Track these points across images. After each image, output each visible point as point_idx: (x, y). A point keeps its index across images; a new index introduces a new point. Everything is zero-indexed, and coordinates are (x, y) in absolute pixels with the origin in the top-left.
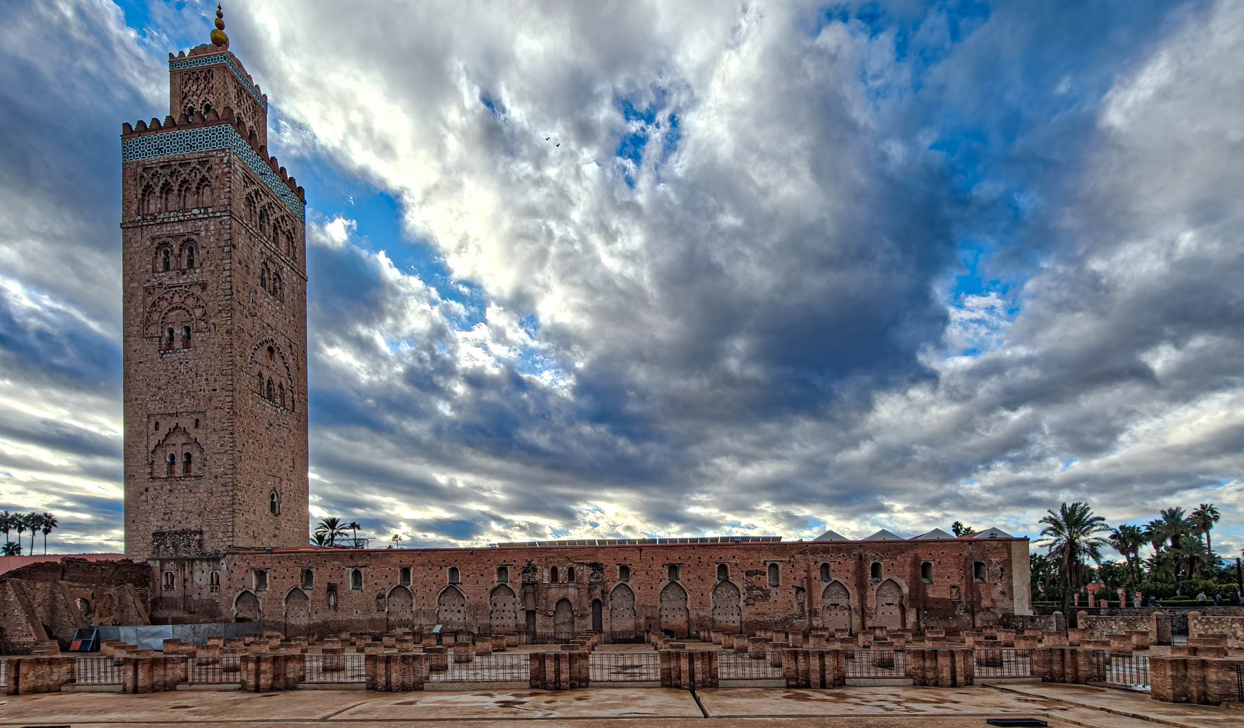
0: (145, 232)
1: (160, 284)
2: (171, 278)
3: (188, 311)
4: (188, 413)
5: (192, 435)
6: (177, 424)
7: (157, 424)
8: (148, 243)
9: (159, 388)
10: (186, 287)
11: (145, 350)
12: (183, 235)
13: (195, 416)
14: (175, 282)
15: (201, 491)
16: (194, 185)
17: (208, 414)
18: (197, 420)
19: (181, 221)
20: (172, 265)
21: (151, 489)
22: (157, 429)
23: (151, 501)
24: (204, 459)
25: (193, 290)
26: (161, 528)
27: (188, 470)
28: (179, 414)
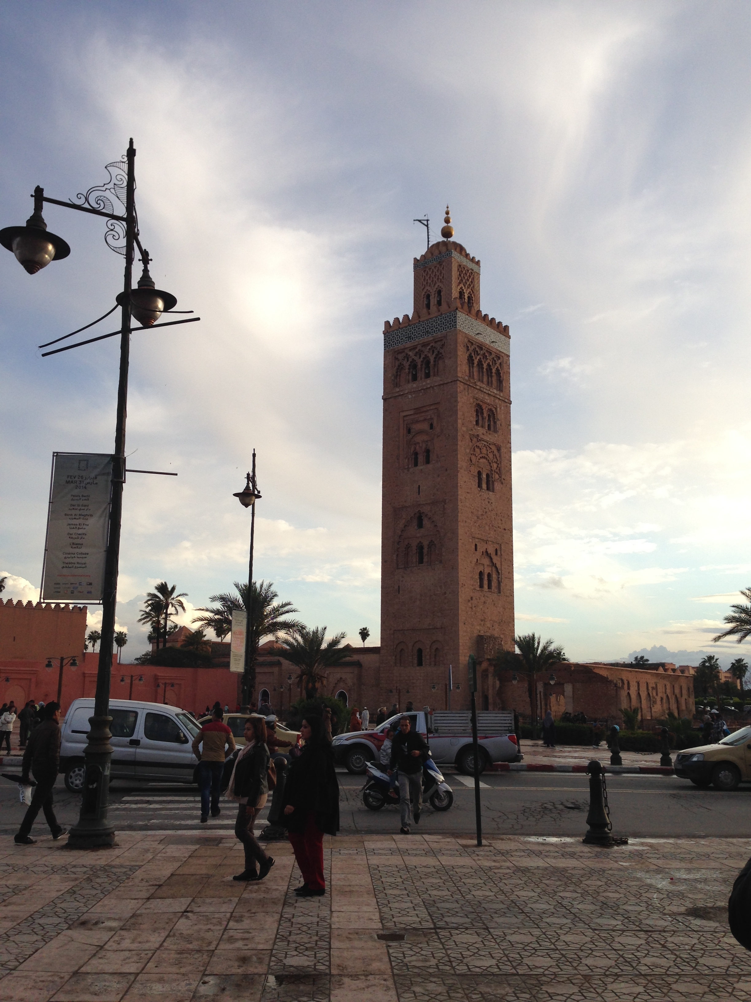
0: (471, 391)
1: (478, 435)
2: (483, 434)
3: (490, 463)
4: (492, 542)
5: (494, 561)
6: (487, 549)
7: (476, 545)
8: (472, 400)
9: (478, 518)
10: (490, 444)
12: (488, 404)
13: (497, 546)
14: (485, 438)
15: (499, 605)
16: (494, 371)
17: (502, 547)
18: (496, 549)
19: (489, 394)
20: (480, 422)
21: (474, 598)
22: (476, 550)
23: (474, 608)
24: (499, 581)
25: (494, 448)
26: (480, 631)
27: (490, 587)
28: (488, 541)
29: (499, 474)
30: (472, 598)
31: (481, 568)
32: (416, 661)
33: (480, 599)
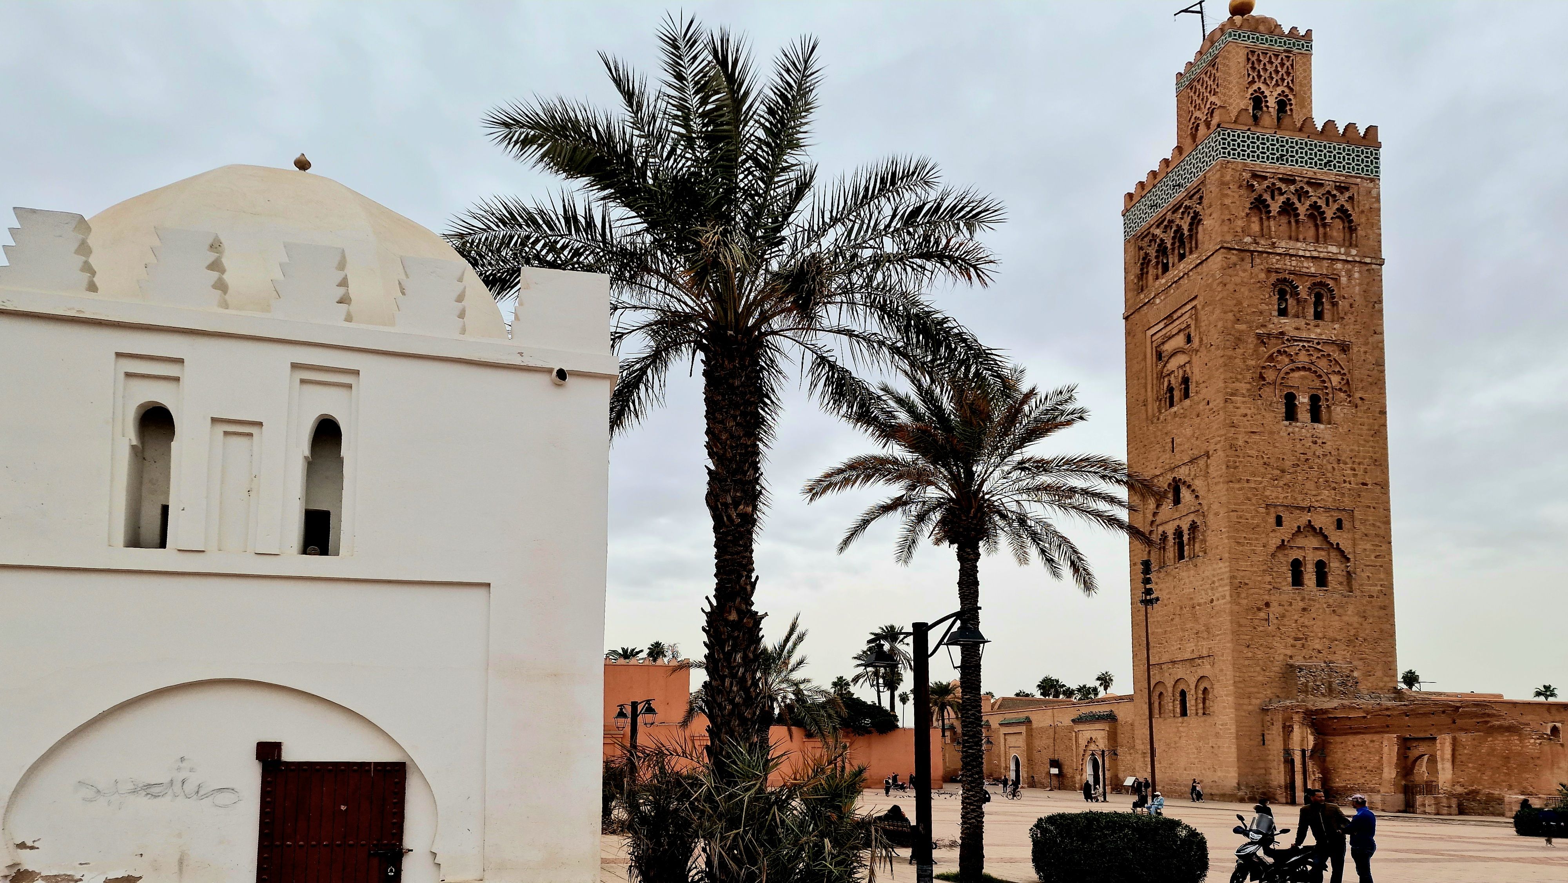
0: (1258, 261)
1: (1282, 333)
2: (1297, 329)
3: (1320, 377)
4: (1327, 510)
5: (1335, 540)
6: (1310, 521)
7: (1280, 518)
8: (1262, 276)
9: (1283, 471)
10: (1318, 343)
11: (1259, 417)
12: (1313, 276)
13: (1337, 515)
14: (1304, 335)
15: (1349, 616)
16: (1329, 214)
17: (1358, 515)
18: (1339, 521)
19: (1313, 258)
20: (1292, 310)
21: (1275, 604)
22: (1279, 525)
23: (1274, 621)
24: (1348, 572)
25: (1328, 349)
26: (1290, 659)
27: (1321, 584)
28: (1312, 509)
29: (1345, 392)
30: (1267, 605)
31: (1295, 555)
33: (1291, 604)
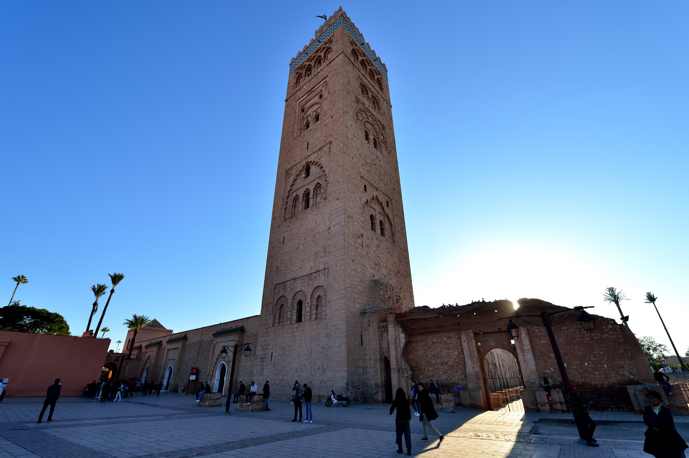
0: (355, 69)
1: (364, 103)
2: (369, 106)
3: (376, 132)
4: (383, 193)
5: (386, 211)
6: (377, 195)
7: (365, 186)
8: (357, 76)
9: (367, 163)
10: (375, 118)
11: (357, 130)
12: (372, 91)
13: (388, 199)
14: (370, 110)
15: (395, 255)
16: (376, 77)
17: (393, 202)
18: (387, 202)
19: (372, 85)
21: (365, 236)
22: (365, 190)
23: (366, 248)
24: (392, 232)
26: (373, 276)
27: (382, 234)
28: (378, 190)
29: (385, 145)
30: (362, 235)
31: (372, 212)
32: (295, 318)
33: (372, 240)
